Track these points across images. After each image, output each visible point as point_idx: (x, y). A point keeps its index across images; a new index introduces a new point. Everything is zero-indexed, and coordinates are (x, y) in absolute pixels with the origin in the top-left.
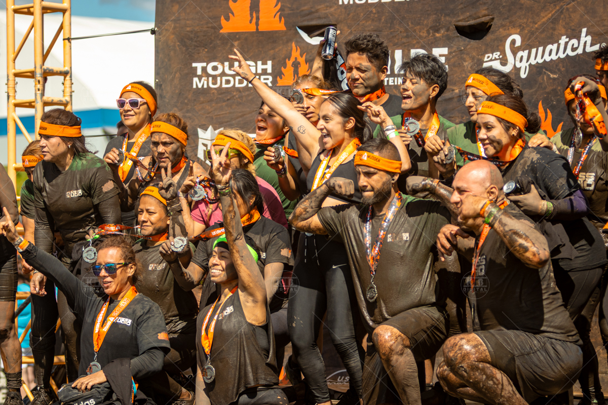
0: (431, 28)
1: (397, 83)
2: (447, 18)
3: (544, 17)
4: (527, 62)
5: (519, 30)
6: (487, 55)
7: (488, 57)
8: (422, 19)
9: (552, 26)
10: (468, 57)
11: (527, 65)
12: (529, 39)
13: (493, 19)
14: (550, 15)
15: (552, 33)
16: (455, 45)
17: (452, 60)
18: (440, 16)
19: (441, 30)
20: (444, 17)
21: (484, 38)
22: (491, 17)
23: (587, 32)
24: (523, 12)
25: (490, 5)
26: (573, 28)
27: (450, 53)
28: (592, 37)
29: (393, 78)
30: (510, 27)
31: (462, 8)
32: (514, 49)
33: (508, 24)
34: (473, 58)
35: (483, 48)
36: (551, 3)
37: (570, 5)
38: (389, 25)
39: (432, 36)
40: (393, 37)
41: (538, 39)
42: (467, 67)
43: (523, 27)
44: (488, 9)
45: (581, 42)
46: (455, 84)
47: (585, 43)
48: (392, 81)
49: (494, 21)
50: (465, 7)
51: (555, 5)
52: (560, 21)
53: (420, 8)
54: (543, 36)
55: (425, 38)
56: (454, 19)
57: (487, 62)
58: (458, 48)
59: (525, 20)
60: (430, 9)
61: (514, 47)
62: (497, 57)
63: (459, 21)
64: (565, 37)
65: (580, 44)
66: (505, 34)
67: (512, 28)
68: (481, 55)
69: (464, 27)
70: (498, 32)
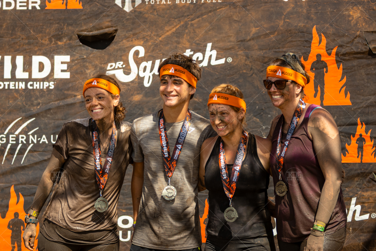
0: (53, 36)
1: (18, 87)
2: (70, 28)
3: (168, 31)
4: (151, 72)
5: (142, 42)
6: (110, 64)
7: (111, 66)
8: (44, 27)
9: (176, 39)
10: (91, 65)
11: (151, 74)
12: (153, 51)
13: (116, 31)
14: (175, 29)
15: (176, 46)
16: (77, 53)
17: (75, 67)
18: (62, 25)
19: (64, 39)
20: (67, 26)
21: (107, 48)
22: (114, 28)
23: (212, 47)
24: (147, 26)
25: (114, 17)
26: (198, 42)
27: (72, 61)
28: (217, 51)
29: (14, 83)
30: (133, 39)
31: (85, 19)
32: (138, 60)
33: (132, 36)
34: (96, 67)
35: (106, 57)
36: (175, 19)
37: (195, 21)
38: (11, 32)
39: (54, 44)
40: (14, 43)
41: (162, 51)
42: (90, 75)
43: (147, 39)
44: (111, 21)
45: (206, 55)
46: (77, 90)
47: (211, 56)
48: (13, 85)
49: (117, 33)
50: (88, 18)
51: (180, 21)
52: (184, 35)
53: (42, 17)
54: (167, 48)
55: (47, 45)
56: (77, 29)
57: (109, 70)
58: (80, 57)
59: (149, 33)
60: (52, 18)
61: (138, 58)
62: (121, 67)
63: (82, 31)
64: (190, 50)
65: (205, 58)
66: (128, 45)
67: (135, 40)
68: (104, 64)
69: (86, 37)
70: (121, 43)
